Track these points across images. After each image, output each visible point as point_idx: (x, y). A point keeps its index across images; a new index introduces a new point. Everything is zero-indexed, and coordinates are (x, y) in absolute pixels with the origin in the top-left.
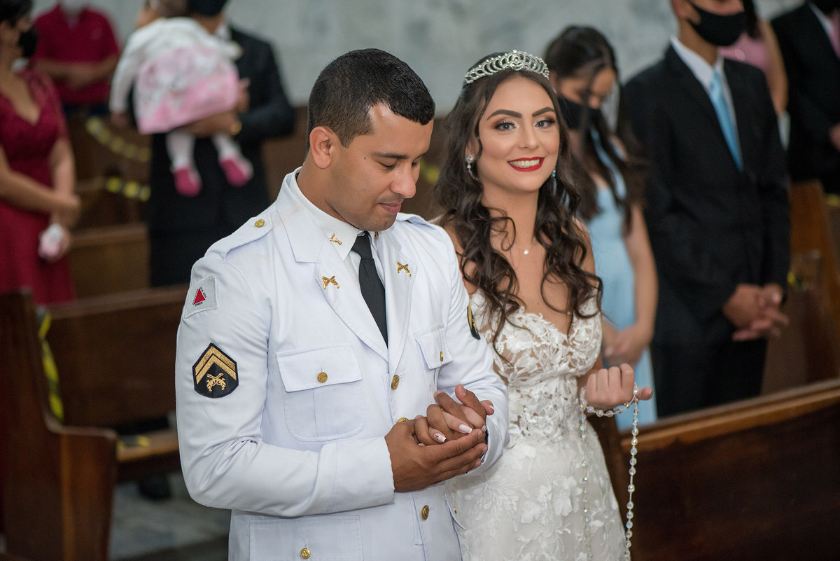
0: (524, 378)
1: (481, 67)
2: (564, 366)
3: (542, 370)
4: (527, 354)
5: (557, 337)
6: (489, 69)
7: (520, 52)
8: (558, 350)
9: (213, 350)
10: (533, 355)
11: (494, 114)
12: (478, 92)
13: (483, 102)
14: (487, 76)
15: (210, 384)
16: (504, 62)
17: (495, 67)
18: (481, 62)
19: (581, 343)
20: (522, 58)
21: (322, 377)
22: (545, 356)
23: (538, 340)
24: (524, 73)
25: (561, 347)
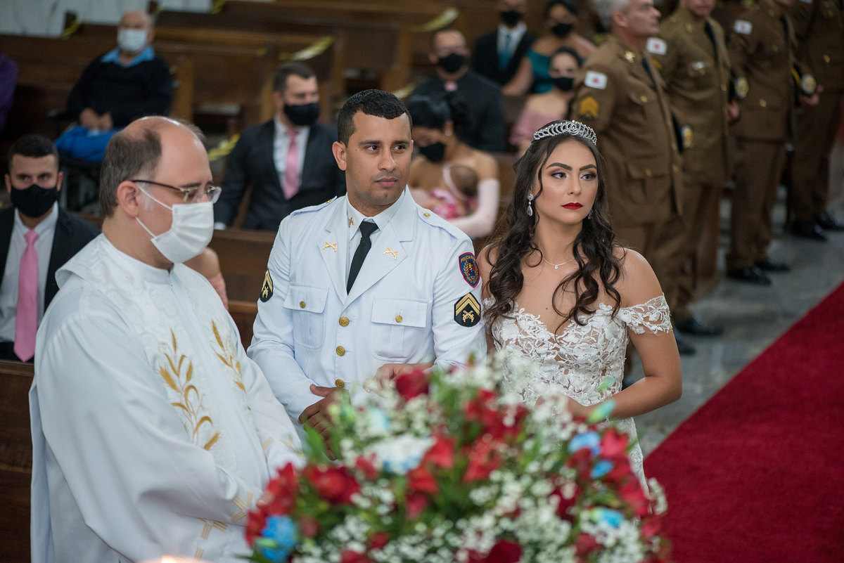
1: (547, 129)
4: (513, 343)
5: (544, 334)
6: (553, 131)
7: (576, 123)
8: (544, 344)
10: (517, 343)
11: (551, 166)
12: (543, 146)
13: (546, 155)
14: (550, 136)
16: (564, 128)
17: (557, 130)
18: (547, 126)
20: (578, 127)
24: (578, 138)
25: (548, 343)
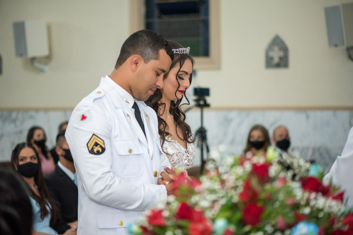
0: (174, 165)
2: (186, 161)
3: (179, 162)
4: (175, 155)
5: (183, 149)
8: (184, 154)
9: (94, 137)
10: (177, 155)
15: (95, 150)
19: (191, 152)
21: (130, 151)
22: (180, 156)
23: (178, 150)
25: (185, 153)
